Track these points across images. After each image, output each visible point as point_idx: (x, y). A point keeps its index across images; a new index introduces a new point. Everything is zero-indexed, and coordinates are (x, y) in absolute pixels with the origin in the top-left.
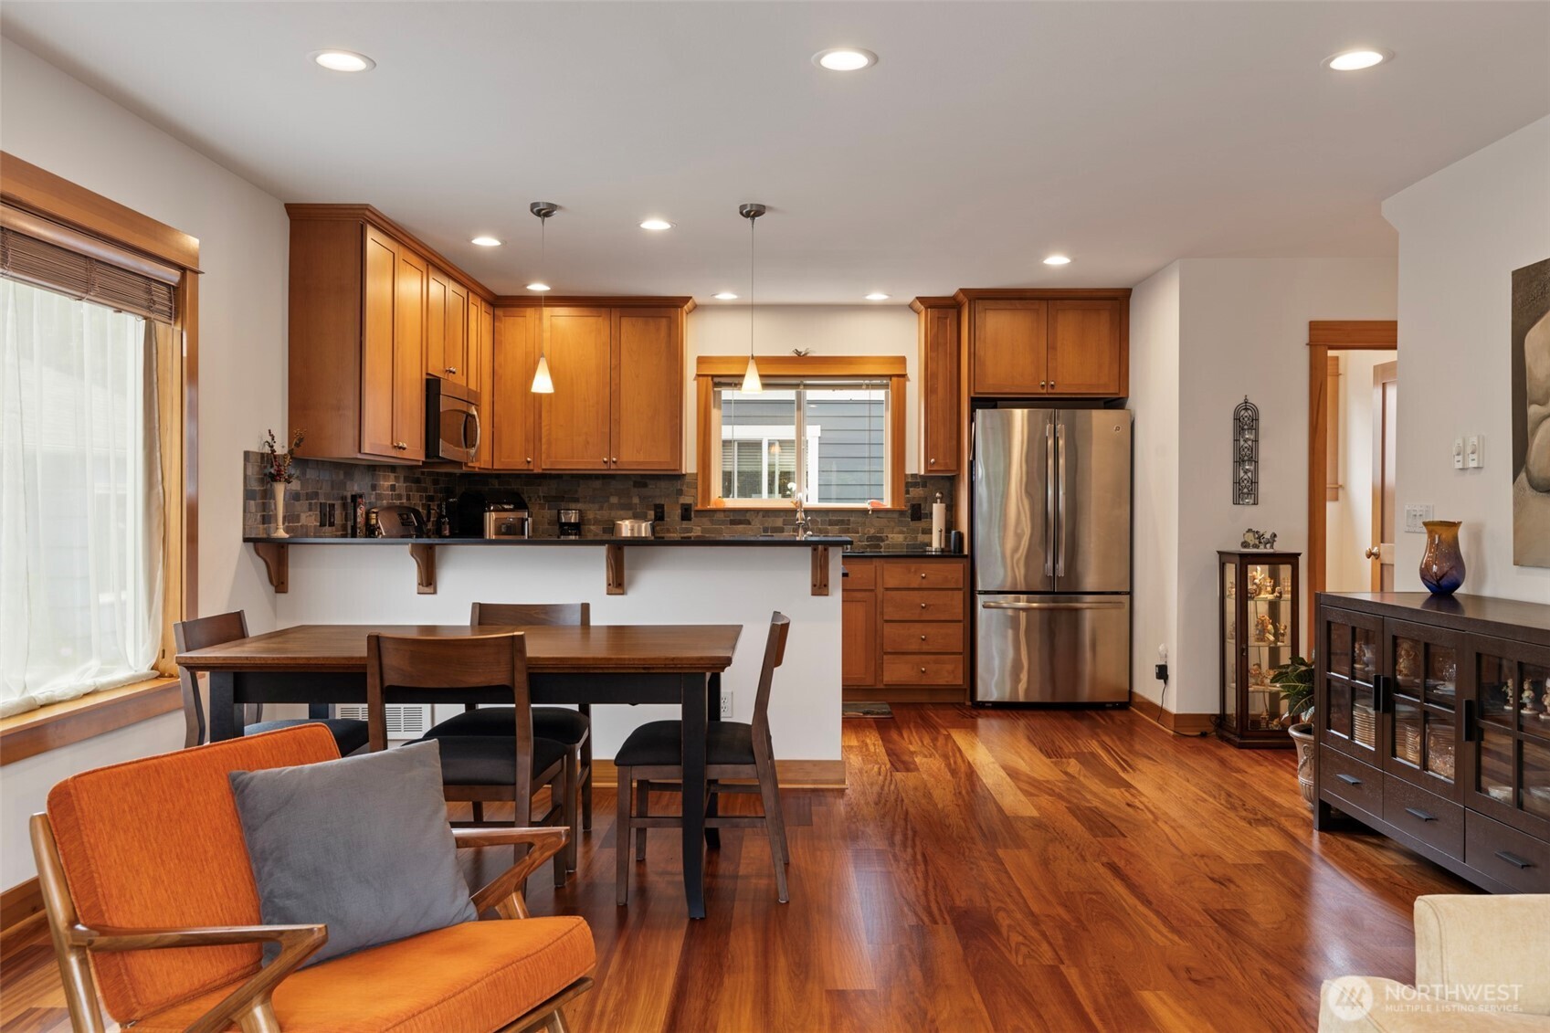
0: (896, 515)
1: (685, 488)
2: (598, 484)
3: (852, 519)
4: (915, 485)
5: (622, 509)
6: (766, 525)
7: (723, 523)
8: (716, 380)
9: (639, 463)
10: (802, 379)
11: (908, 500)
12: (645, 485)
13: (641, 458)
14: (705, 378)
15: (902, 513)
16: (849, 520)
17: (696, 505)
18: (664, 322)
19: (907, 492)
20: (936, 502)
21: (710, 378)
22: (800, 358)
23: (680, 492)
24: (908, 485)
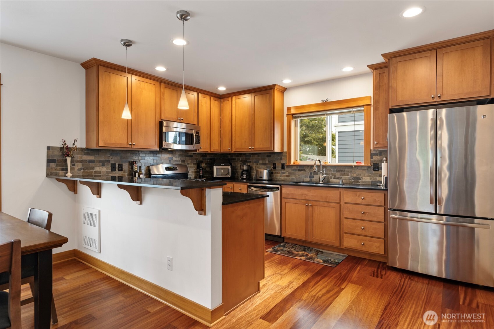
0: (366, 168)
1: (283, 157)
2: (256, 156)
3: (346, 170)
4: (376, 154)
5: (263, 165)
6: (311, 171)
7: (296, 170)
8: (294, 116)
9: (260, 148)
10: (326, 112)
11: (372, 162)
12: (270, 156)
13: (261, 146)
14: (289, 115)
15: (369, 167)
16: (345, 170)
17: (286, 163)
18: (268, 95)
19: (372, 158)
20: (384, 162)
21: (291, 115)
22: (325, 103)
23: (281, 159)
24: (372, 155)
